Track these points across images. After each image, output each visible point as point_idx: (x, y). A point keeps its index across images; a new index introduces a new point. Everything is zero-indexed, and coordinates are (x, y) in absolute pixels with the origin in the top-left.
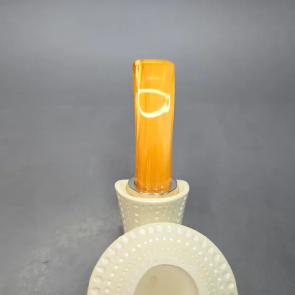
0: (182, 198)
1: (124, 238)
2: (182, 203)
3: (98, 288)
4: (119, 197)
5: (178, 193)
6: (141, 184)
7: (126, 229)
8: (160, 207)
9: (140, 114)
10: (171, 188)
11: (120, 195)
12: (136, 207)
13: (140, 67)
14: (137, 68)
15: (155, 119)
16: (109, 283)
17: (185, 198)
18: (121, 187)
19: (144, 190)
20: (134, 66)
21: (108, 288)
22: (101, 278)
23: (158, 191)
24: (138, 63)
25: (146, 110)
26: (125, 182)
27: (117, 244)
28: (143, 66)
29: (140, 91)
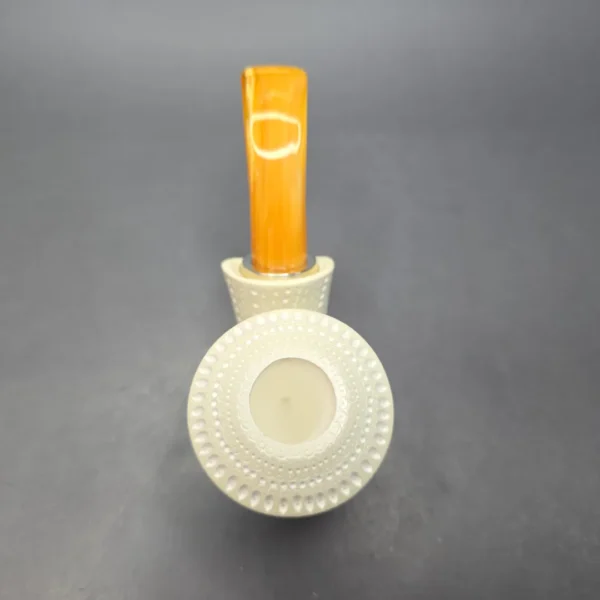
0: (322, 279)
1: (236, 330)
2: (322, 287)
4: (229, 282)
5: (318, 271)
6: (261, 261)
7: (239, 319)
8: (288, 292)
9: (255, 153)
10: (308, 265)
11: (231, 279)
12: (254, 293)
13: (253, 81)
14: (248, 81)
15: (278, 162)
16: (216, 386)
17: (327, 280)
18: (232, 267)
19: (266, 270)
20: (244, 78)
21: (216, 391)
22: (206, 380)
23: (287, 271)
24: (249, 72)
25: (263, 145)
26: (238, 261)
27: (227, 337)
28: (257, 77)
29: (254, 117)
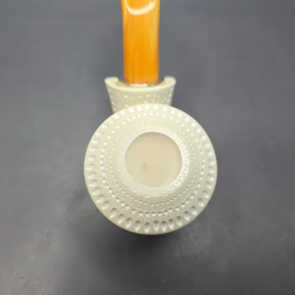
0: (168, 89)
2: (168, 94)
3: (94, 156)
4: (110, 91)
8: (148, 96)
10: (160, 80)
12: (126, 97)
17: (172, 90)
21: (103, 153)
22: (96, 147)
